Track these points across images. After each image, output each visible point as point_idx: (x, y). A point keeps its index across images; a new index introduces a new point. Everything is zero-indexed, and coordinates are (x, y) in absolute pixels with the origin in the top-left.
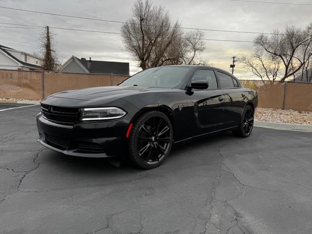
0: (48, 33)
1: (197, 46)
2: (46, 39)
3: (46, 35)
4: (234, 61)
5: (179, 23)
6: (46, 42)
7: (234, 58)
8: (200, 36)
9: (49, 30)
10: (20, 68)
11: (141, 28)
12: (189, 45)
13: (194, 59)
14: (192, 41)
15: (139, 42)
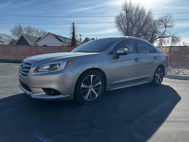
1: (168, 25)
2: (73, 29)
3: (73, 27)
5: (152, 11)
6: (72, 31)
8: (170, 17)
9: (74, 25)
10: (62, 45)
11: (127, 17)
12: (161, 24)
13: (165, 33)
14: (164, 21)
15: (125, 26)
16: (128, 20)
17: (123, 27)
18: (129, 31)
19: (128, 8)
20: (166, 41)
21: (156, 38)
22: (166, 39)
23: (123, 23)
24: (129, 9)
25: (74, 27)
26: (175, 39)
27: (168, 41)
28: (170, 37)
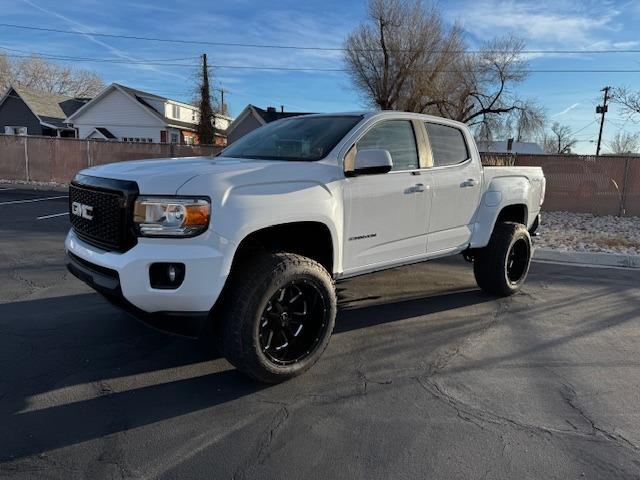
0: (205, 66)
2: (202, 78)
3: (202, 71)
4: (606, 98)
6: (201, 83)
7: (607, 89)
8: (517, 47)
9: (207, 62)
10: (164, 130)
11: (382, 40)
13: (502, 97)
15: (378, 69)
16: (385, 51)
17: (369, 73)
18: (388, 87)
19: (386, 11)
20: (504, 124)
21: (472, 112)
22: (504, 117)
23: (369, 60)
24: (389, 15)
25: (208, 69)
26: (529, 117)
27: (509, 123)
28: (515, 110)
